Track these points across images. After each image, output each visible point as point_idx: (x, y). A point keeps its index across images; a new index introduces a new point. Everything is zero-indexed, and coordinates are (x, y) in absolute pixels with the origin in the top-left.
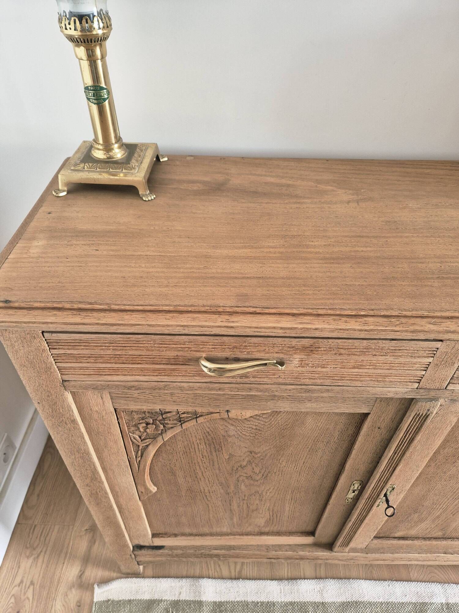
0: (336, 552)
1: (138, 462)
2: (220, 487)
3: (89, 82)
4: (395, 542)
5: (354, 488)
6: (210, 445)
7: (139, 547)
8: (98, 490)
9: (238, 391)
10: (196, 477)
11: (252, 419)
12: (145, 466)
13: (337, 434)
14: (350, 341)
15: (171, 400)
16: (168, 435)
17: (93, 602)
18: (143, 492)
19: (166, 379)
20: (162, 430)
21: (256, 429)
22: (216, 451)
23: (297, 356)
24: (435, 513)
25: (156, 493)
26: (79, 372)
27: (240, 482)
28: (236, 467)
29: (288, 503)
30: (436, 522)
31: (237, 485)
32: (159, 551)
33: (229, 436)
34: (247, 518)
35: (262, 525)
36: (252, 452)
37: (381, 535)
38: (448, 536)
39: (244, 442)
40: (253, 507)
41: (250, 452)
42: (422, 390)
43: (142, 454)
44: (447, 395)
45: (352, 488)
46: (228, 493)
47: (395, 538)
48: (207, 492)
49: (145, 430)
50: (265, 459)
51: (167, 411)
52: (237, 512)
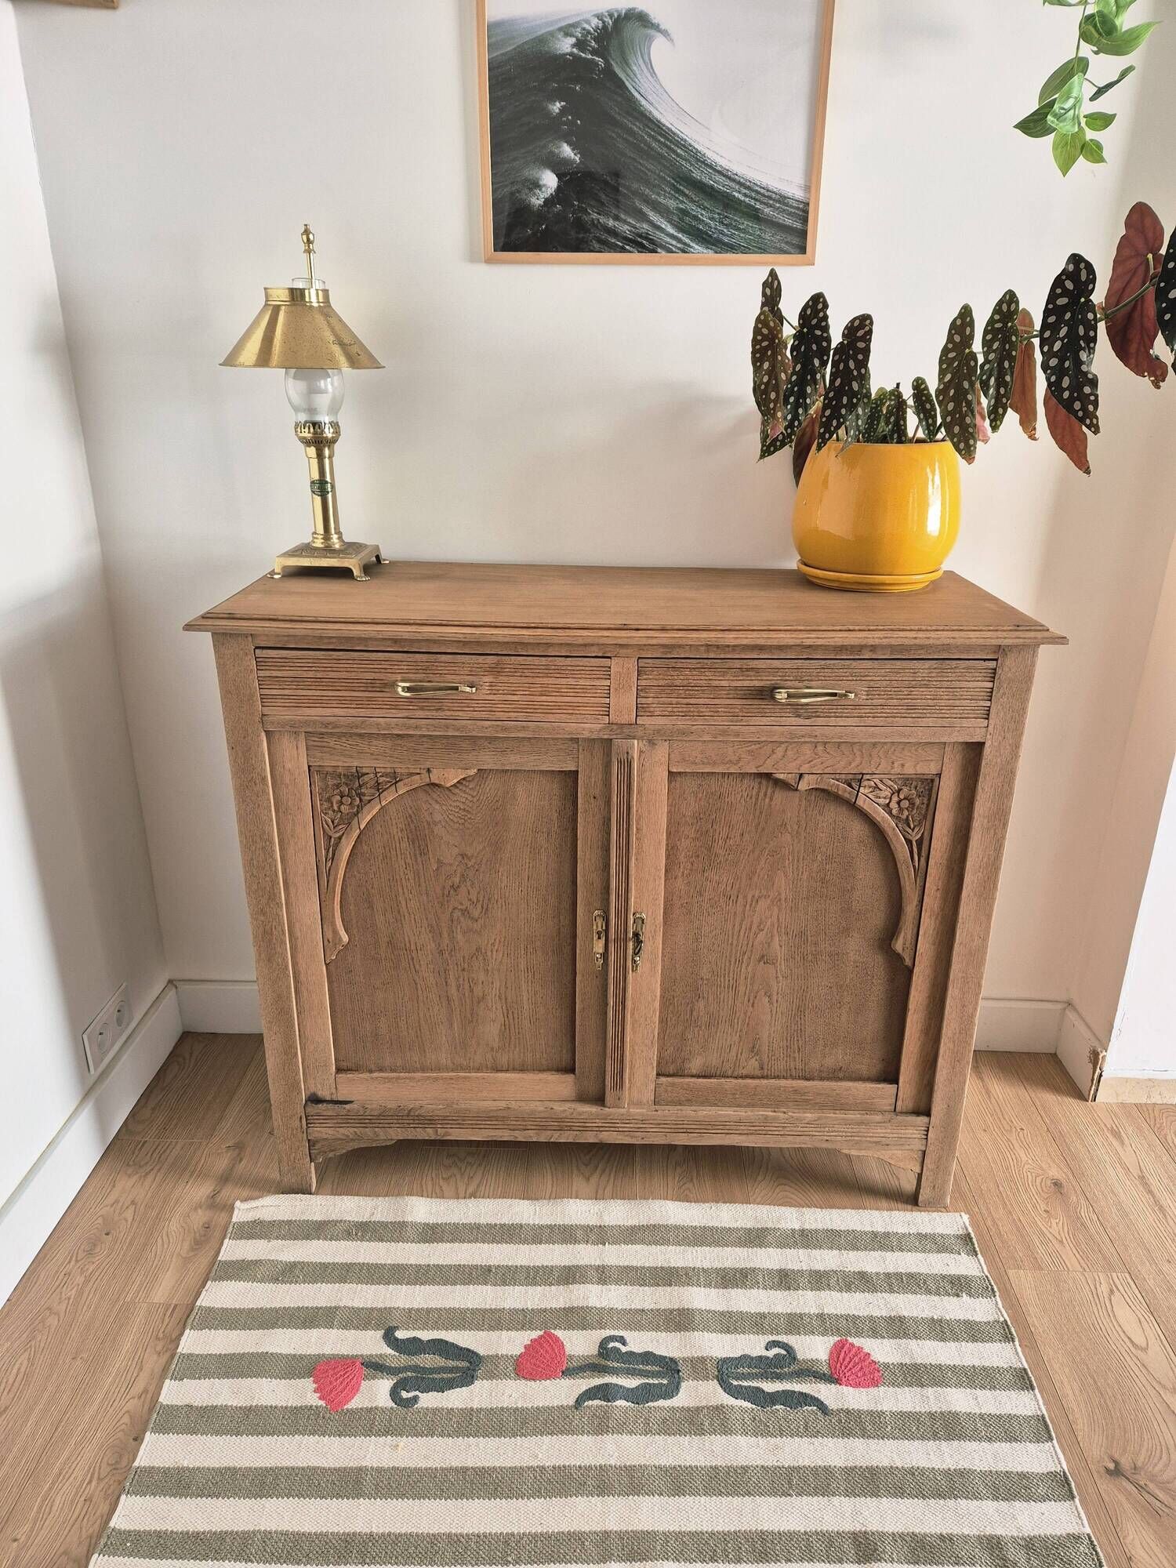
0: (609, 1107)
1: (327, 869)
2: (430, 936)
3: (316, 476)
5: (597, 926)
6: (413, 842)
7: (314, 1100)
8: (274, 924)
9: (435, 731)
10: (399, 912)
11: (457, 791)
12: (335, 880)
13: (555, 816)
14: (530, 658)
15: (368, 751)
16: (366, 818)
17: (231, 1222)
18: (330, 940)
19: (362, 712)
20: (358, 806)
21: (464, 810)
22: (421, 854)
23: (486, 679)
24: (726, 1000)
25: (346, 947)
26: (280, 702)
27: (455, 923)
28: (448, 887)
29: (523, 979)
30: (736, 1026)
31: (451, 932)
32: (345, 1106)
33: (435, 824)
34: (472, 1021)
35: (496, 1046)
36: (463, 856)
37: (671, 1069)
38: (769, 1072)
39: (453, 836)
40: (478, 991)
41: (462, 855)
42: (615, 727)
43: (334, 854)
44: (640, 733)
45: (595, 927)
46: (441, 952)
47: (693, 1076)
48: (413, 947)
49: (339, 808)
50: (482, 870)
51: (365, 770)
52: (456, 1004)
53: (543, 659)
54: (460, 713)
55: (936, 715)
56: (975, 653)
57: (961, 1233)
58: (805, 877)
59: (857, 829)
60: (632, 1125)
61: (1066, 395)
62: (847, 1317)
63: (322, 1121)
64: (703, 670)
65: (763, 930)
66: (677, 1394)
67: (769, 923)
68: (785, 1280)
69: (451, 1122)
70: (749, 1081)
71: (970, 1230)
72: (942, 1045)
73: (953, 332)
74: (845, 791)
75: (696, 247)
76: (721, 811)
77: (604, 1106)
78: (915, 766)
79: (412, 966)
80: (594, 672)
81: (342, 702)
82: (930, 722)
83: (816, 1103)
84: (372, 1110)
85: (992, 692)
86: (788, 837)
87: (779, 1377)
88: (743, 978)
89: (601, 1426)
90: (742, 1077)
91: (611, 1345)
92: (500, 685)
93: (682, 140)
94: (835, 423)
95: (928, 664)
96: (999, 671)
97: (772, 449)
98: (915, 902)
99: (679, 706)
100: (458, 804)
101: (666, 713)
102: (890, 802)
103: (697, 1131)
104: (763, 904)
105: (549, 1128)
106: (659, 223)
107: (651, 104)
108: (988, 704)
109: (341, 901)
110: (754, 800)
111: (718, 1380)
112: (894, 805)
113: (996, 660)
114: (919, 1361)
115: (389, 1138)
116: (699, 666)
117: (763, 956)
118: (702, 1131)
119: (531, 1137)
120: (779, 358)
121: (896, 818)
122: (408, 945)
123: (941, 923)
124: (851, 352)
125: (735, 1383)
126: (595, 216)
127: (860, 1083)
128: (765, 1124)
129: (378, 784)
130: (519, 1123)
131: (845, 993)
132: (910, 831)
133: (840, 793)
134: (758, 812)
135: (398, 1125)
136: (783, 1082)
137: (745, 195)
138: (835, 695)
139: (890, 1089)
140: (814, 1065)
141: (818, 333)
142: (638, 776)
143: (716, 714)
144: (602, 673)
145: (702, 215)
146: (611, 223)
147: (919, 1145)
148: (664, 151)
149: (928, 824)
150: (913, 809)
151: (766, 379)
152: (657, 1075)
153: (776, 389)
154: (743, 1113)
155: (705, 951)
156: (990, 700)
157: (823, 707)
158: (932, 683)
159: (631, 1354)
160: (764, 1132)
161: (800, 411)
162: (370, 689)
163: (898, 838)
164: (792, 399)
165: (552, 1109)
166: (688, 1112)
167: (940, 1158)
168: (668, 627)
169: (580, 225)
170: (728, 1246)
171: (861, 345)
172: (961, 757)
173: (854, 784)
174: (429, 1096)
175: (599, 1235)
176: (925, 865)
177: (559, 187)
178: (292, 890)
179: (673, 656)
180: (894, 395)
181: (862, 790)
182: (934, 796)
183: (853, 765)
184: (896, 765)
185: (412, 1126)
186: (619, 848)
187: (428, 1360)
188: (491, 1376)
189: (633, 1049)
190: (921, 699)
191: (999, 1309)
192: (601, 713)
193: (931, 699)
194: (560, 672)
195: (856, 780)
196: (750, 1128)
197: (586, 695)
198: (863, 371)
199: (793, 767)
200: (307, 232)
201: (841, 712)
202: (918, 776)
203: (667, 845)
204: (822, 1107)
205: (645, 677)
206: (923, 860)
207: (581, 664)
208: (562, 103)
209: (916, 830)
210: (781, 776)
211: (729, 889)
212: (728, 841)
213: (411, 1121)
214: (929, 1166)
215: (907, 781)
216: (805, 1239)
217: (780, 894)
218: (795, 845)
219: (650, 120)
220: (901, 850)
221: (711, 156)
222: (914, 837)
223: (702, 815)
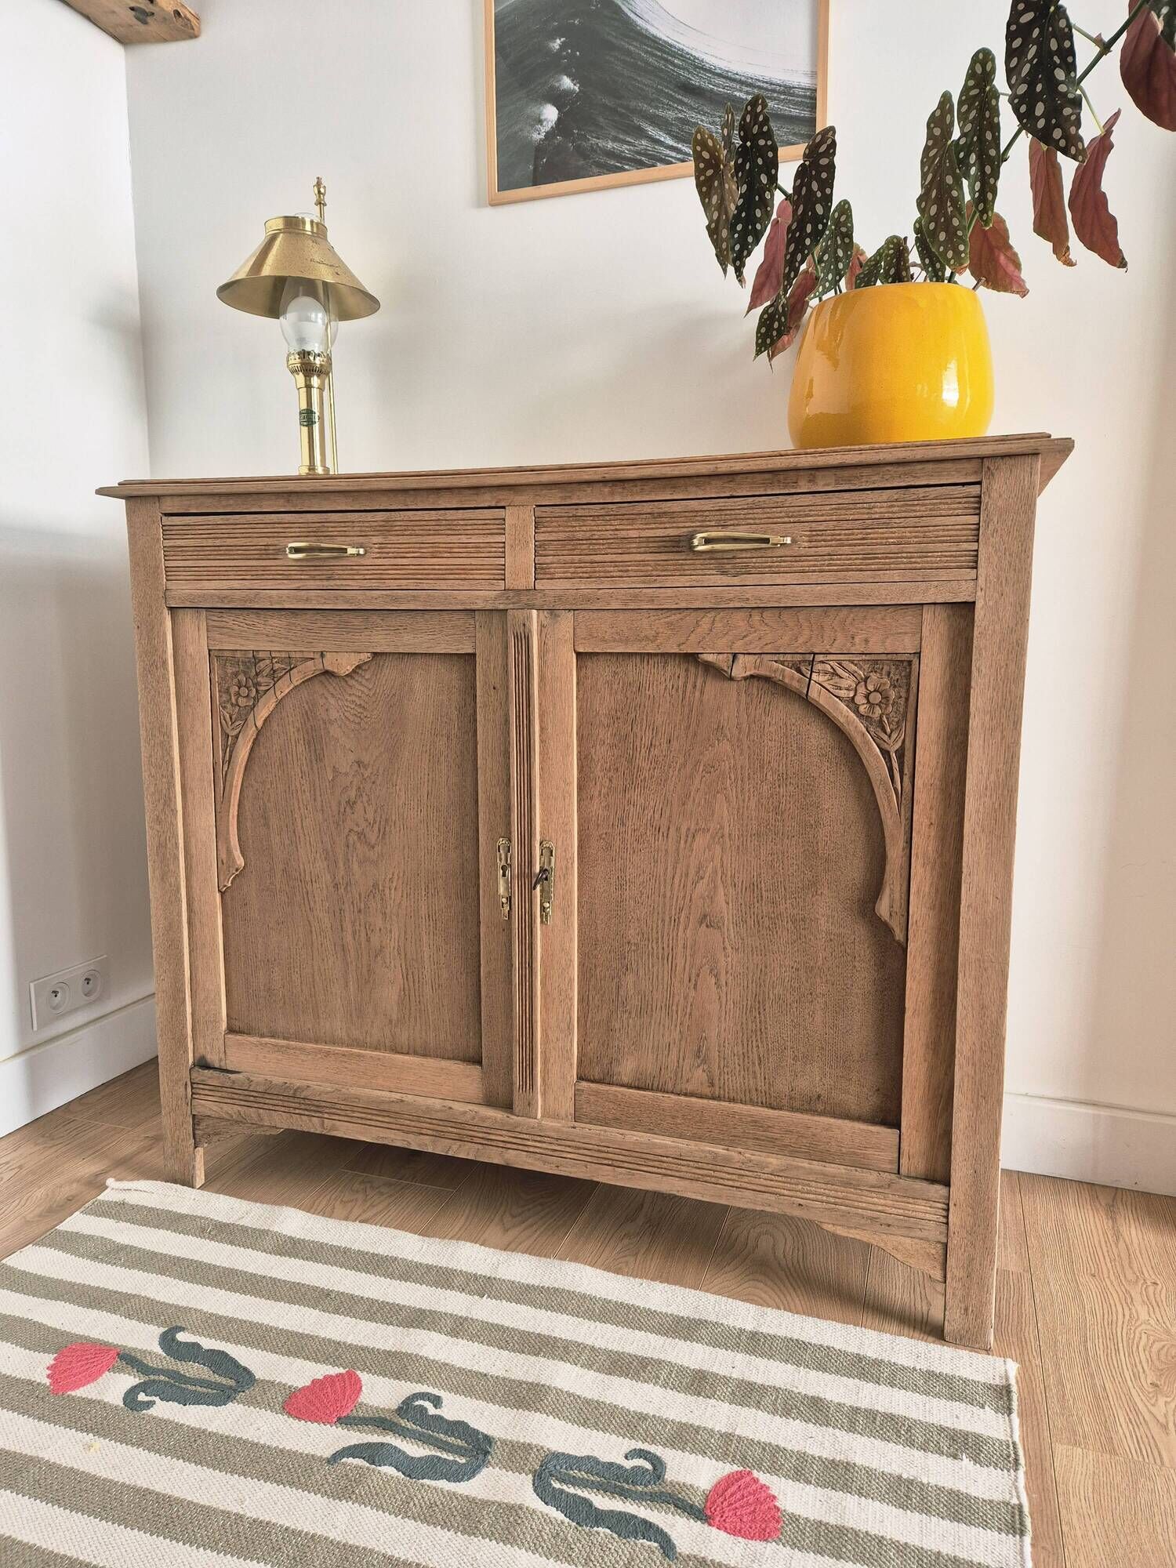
0: (518, 1115)
1: (224, 773)
2: (325, 863)
3: (304, 406)
5: (501, 860)
6: (309, 743)
7: (203, 1064)
8: (168, 835)
9: (325, 603)
11: (352, 681)
12: (231, 787)
13: (455, 714)
14: (420, 512)
15: (263, 632)
16: (263, 712)
17: (94, 1199)
20: (254, 698)
21: (360, 705)
22: (316, 760)
23: (375, 540)
24: (660, 977)
25: (241, 874)
26: (183, 575)
27: (351, 848)
28: (343, 803)
29: (424, 928)
30: (675, 1017)
31: (347, 860)
32: (230, 1075)
33: (331, 722)
34: (369, 981)
35: (394, 1017)
36: (359, 763)
37: (596, 1073)
38: (722, 1092)
39: (348, 738)
40: (375, 940)
41: (357, 762)
42: (511, 594)
43: (230, 756)
44: (538, 602)
45: (498, 861)
46: (336, 886)
47: (622, 1085)
48: (308, 878)
49: (237, 700)
50: (378, 783)
51: (261, 655)
52: (352, 956)
53: (433, 512)
55: (903, 566)
56: (948, 475)
57: (998, 1383)
58: (753, 804)
59: (816, 736)
60: (544, 1145)
61: (1041, 123)
62: (764, 1447)
63: (207, 1092)
64: (608, 518)
65: (702, 878)
66: (469, 1479)
67: (710, 869)
68: (699, 1383)
69: (339, 1112)
70: (694, 1100)
71: (1013, 1381)
72: (957, 1068)
73: (932, 125)
74: (792, 678)
76: (642, 706)
77: (512, 1114)
78: (883, 642)
79: (306, 902)
80: (488, 527)
82: (896, 575)
83: (785, 1146)
84: (258, 1084)
85: (978, 529)
86: (726, 746)
87: (624, 1494)
88: (681, 943)
89: (345, 1490)
90: (686, 1095)
91: (420, 1402)
92: (389, 546)
95: (886, 494)
96: (985, 499)
97: (768, 341)
98: (901, 843)
99: (582, 565)
100: (354, 698)
101: (569, 575)
102: (855, 695)
103: (626, 1165)
104: (701, 841)
105: (447, 1135)
108: (974, 546)
109: (238, 815)
110: (680, 692)
111: (534, 1476)
112: (860, 699)
113: (979, 483)
114: (850, 1524)
115: (273, 1124)
116: (602, 512)
117: (705, 916)
118: (631, 1166)
119: (426, 1145)
121: (865, 718)
122: (303, 874)
123: (940, 876)
124: (814, 173)
125: (557, 1485)
127: (846, 1121)
128: (714, 1168)
129: (274, 671)
130: (413, 1124)
131: (818, 980)
132: (885, 737)
133: (786, 681)
134: (687, 710)
135: (283, 1109)
136: (738, 1107)
138: (767, 541)
139: (887, 1134)
140: (782, 1086)
141: (762, 142)
142: (540, 658)
143: (625, 574)
144: (495, 527)
147: (935, 1233)
149: (910, 725)
150: (887, 705)
151: (716, 215)
152: (577, 1077)
154: (684, 1145)
155: (632, 902)
156: (978, 541)
157: (754, 560)
158: (894, 520)
159: (440, 1418)
160: (713, 1180)
162: (264, 557)
163: (870, 749)
165: (451, 1108)
166: (613, 1134)
167: (971, 1260)
170: (641, 1329)
171: (824, 162)
172: (946, 627)
173: (803, 669)
174: (319, 1076)
175: (483, 1286)
176: (910, 786)
178: (190, 796)
179: (574, 502)
180: (893, 243)
181: (814, 676)
182: (914, 685)
183: (800, 640)
184: (857, 640)
185: (297, 1111)
186: (519, 752)
187: (193, 1369)
188: (252, 1402)
189: (547, 1036)
190: (881, 544)
191: (1016, 1488)
192: (497, 577)
193: (894, 544)
194: (452, 528)
195: (806, 663)
196: (694, 1171)
197: (480, 555)
198: (828, 191)
199: (722, 644)
200: (319, 184)
201: (777, 567)
202: (889, 657)
203: (579, 752)
204: (794, 1153)
205: (543, 529)
206: (906, 779)
207: (473, 517)
209: (894, 736)
210: (710, 658)
211: (657, 816)
212: (652, 750)
213: (297, 1105)
214: (954, 1270)
215: (875, 663)
216: (755, 1343)
217: (722, 828)
218: (737, 757)
220: (877, 767)
222: (893, 750)
223: (619, 714)
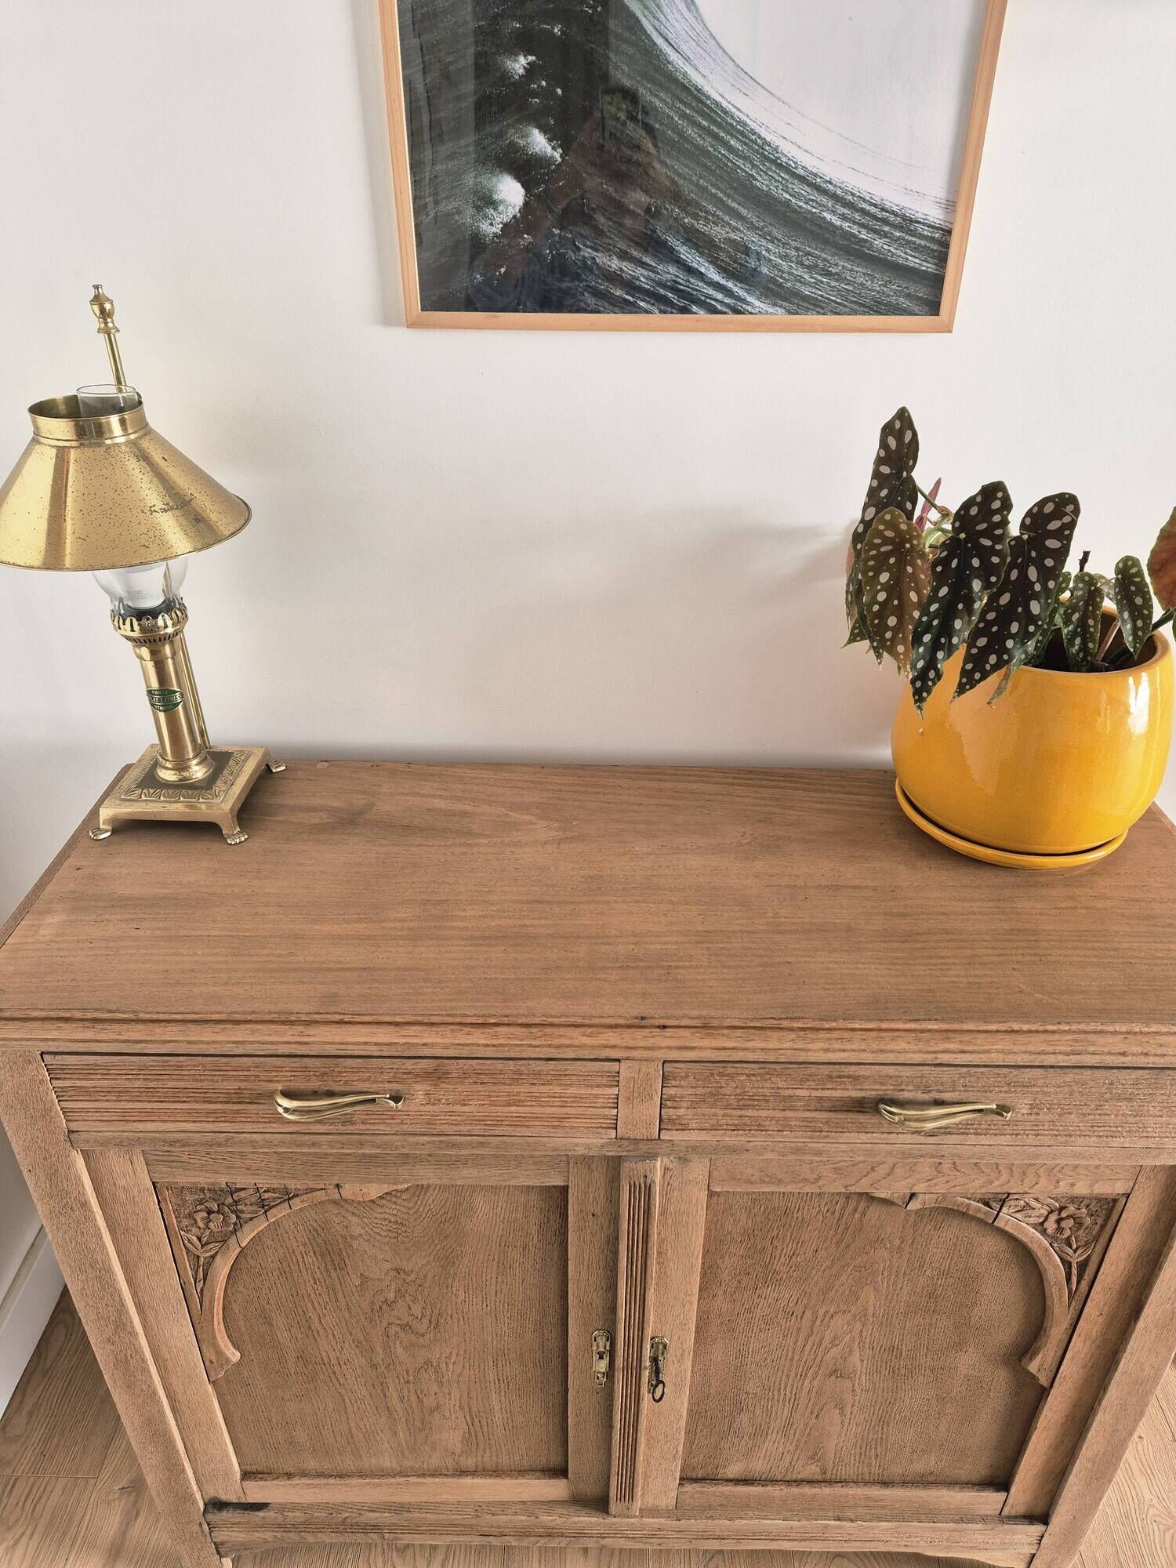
0: (615, 1517)
1: (199, 1290)
2: (357, 1351)
3: (155, 684)
4: (728, 1489)
5: (598, 1347)
6: (323, 1256)
7: (217, 1505)
8: (129, 1352)
10: (310, 1327)
11: (384, 1202)
12: (212, 1301)
13: (533, 1229)
15: (241, 1165)
16: (246, 1236)
18: (214, 1361)
19: (227, 1127)
20: (235, 1224)
21: (396, 1222)
22: (335, 1269)
23: (419, 1087)
24: (779, 1413)
25: (238, 1364)
26: (94, 1116)
27: (392, 1338)
28: (378, 1303)
29: (493, 1389)
30: (792, 1436)
31: (387, 1347)
33: (353, 1237)
34: (424, 1429)
35: (458, 1450)
36: (398, 1271)
37: (700, 1475)
38: (835, 1478)
39: (381, 1250)
40: (430, 1402)
41: (396, 1270)
42: (626, 1143)
43: (206, 1274)
44: (665, 1151)
45: (595, 1348)
46: (374, 1366)
47: (729, 1480)
48: (334, 1362)
49: (206, 1225)
50: (427, 1284)
51: (239, 1186)
52: (401, 1414)
53: (510, 1062)
54: (382, 1127)
58: (905, 1291)
59: (990, 1245)
60: (645, 1533)
64: (768, 1077)
65: (837, 1346)
67: (846, 1339)
74: (980, 1211)
75: (757, 303)
76: (787, 1226)
77: (608, 1515)
78: (1091, 1186)
80: (593, 1078)
81: (192, 1116)
82: (1126, 1142)
86: (885, 1252)
88: (805, 1391)
92: (442, 1093)
93: (739, 122)
94: (993, 659)
98: (1064, 1326)
100: (386, 1217)
101: (707, 1126)
102: (1045, 1221)
104: (840, 1320)
105: (534, 1533)
106: (696, 266)
107: (687, 59)
109: (225, 1322)
110: (837, 1214)
112: (1050, 1224)
116: (762, 1071)
117: (836, 1371)
119: (509, 1542)
120: (909, 570)
121: (1052, 1239)
122: (326, 1359)
123: (1100, 1347)
124: (1033, 554)
126: (587, 252)
128: (824, 1532)
129: (262, 1200)
130: (493, 1529)
131: (949, 1405)
132: (1070, 1252)
133: (970, 1211)
134: (842, 1227)
135: (330, 1531)
136: (851, 1490)
137: (844, 217)
139: (997, 1496)
140: (897, 1471)
143: (786, 1129)
144: (606, 1078)
145: (768, 250)
146: (615, 264)
147: (1027, 1549)
148: (707, 143)
149: (1100, 1247)
150: (1079, 1229)
151: (882, 597)
152: (681, 1479)
153: (901, 612)
155: (753, 1364)
161: (940, 655)
162: (235, 1100)
163: (1049, 1256)
164: (927, 638)
168: (715, 1023)
169: (562, 268)
171: (1052, 544)
172: (1165, 1175)
173: (993, 1204)
176: (1087, 1289)
177: (526, 204)
178: (150, 1313)
181: (1005, 1209)
182: (1115, 1217)
183: (996, 1183)
184: (1061, 1183)
185: (349, 1531)
189: (649, 1464)
190: (1117, 1115)
192: (605, 1126)
194: (538, 1078)
195: (998, 1200)
196: (803, 1535)
197: (581, 1105)
199: (901, 1186)
200: (98, 300)
202: (1094, 1196)
203: (703, 1264)
205: (674, 1083)
206: (1084, 1285)
207: (572, 1068)
208: (531, 58)
209: (1080, 1251)
210: (881, 1196)
211: (791, 1305)
212: (793, 1258)
215: (1076, 1200)
217: (865, 1309)
218: (894, 1260)
219: (685, 88)
220: (1054, 1270)
221: (789, 151)
222: (1076, 1259)
223: (756, 1232)
